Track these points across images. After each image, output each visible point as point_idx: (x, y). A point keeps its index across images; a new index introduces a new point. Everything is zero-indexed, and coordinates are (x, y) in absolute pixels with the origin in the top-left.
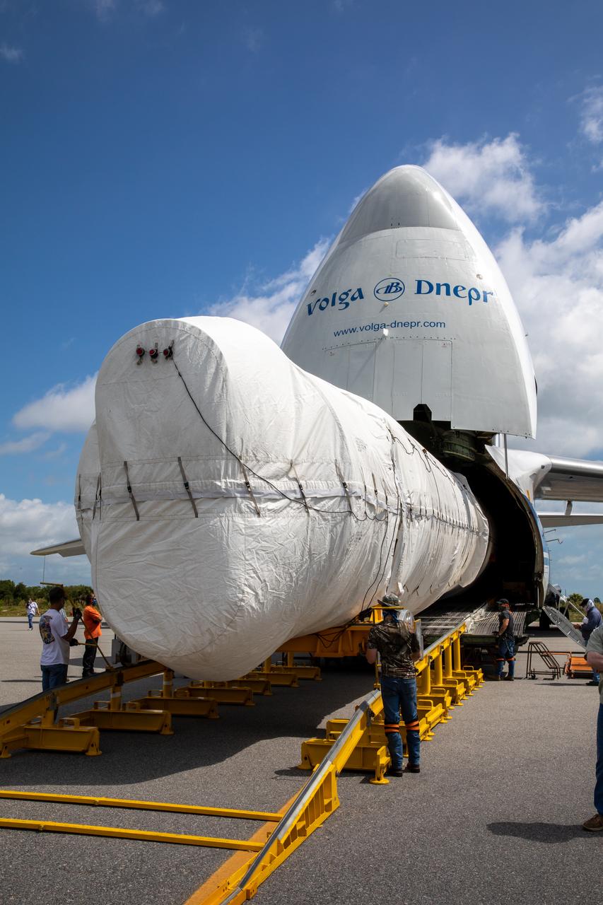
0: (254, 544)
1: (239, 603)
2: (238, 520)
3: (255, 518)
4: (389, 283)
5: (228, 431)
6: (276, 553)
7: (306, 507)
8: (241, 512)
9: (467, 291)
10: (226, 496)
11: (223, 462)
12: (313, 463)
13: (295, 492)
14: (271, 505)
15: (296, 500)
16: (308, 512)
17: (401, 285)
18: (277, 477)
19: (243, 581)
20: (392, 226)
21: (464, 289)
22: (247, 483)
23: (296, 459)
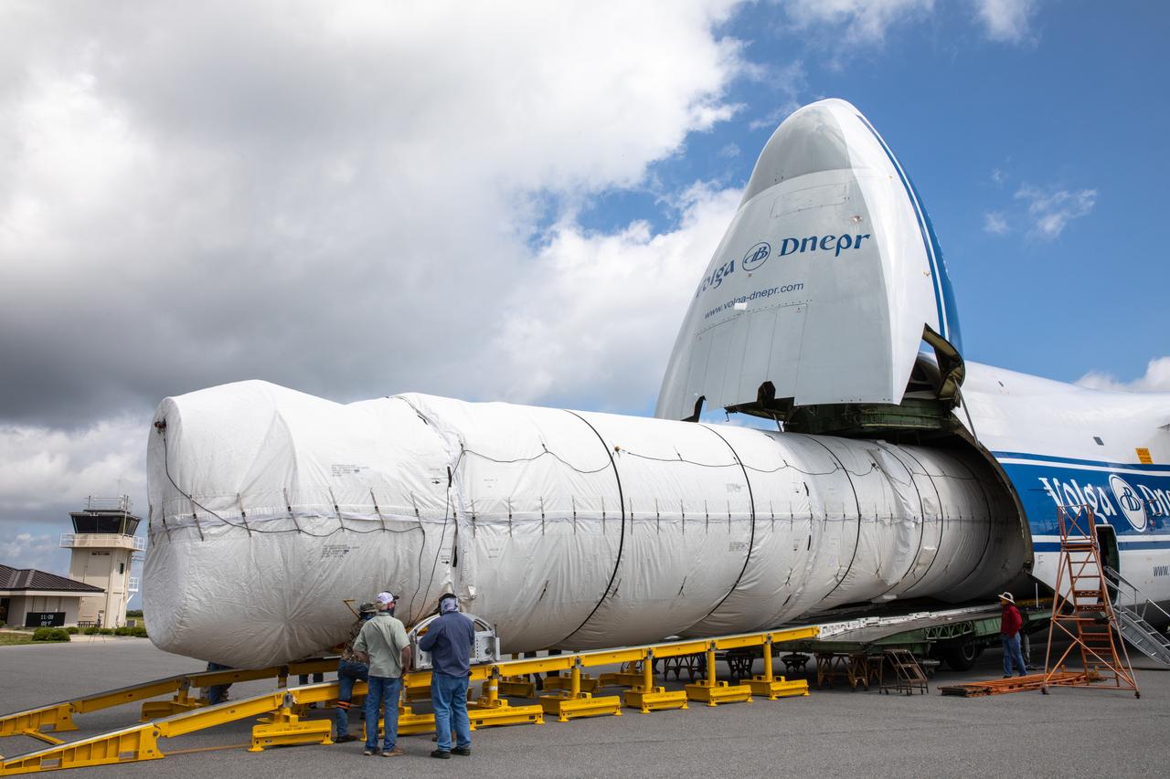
0: (196, 562)
1: (183, 607)
2: (188, 544)
3: (200, 543)
4: (756, 249)
5: (181, 478)
6: (216, 568)
7: (249, 530)
8: (190, 538)
9: (835, 241)
10: (181, 527)
11: (179, 501)
12: (260, 494)
13: (237, 518)
14: (214, 531)
15: (239, 525)
16: (250, 534)
17: (767, 250)
18: (221, 508)
19: (186, 590)
20: (776, 182)
21: (833, 238)
22: (195, 515)
23: (244, 492)
